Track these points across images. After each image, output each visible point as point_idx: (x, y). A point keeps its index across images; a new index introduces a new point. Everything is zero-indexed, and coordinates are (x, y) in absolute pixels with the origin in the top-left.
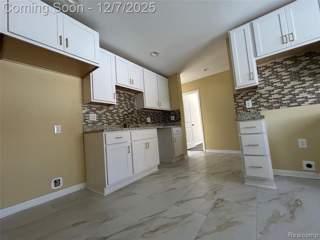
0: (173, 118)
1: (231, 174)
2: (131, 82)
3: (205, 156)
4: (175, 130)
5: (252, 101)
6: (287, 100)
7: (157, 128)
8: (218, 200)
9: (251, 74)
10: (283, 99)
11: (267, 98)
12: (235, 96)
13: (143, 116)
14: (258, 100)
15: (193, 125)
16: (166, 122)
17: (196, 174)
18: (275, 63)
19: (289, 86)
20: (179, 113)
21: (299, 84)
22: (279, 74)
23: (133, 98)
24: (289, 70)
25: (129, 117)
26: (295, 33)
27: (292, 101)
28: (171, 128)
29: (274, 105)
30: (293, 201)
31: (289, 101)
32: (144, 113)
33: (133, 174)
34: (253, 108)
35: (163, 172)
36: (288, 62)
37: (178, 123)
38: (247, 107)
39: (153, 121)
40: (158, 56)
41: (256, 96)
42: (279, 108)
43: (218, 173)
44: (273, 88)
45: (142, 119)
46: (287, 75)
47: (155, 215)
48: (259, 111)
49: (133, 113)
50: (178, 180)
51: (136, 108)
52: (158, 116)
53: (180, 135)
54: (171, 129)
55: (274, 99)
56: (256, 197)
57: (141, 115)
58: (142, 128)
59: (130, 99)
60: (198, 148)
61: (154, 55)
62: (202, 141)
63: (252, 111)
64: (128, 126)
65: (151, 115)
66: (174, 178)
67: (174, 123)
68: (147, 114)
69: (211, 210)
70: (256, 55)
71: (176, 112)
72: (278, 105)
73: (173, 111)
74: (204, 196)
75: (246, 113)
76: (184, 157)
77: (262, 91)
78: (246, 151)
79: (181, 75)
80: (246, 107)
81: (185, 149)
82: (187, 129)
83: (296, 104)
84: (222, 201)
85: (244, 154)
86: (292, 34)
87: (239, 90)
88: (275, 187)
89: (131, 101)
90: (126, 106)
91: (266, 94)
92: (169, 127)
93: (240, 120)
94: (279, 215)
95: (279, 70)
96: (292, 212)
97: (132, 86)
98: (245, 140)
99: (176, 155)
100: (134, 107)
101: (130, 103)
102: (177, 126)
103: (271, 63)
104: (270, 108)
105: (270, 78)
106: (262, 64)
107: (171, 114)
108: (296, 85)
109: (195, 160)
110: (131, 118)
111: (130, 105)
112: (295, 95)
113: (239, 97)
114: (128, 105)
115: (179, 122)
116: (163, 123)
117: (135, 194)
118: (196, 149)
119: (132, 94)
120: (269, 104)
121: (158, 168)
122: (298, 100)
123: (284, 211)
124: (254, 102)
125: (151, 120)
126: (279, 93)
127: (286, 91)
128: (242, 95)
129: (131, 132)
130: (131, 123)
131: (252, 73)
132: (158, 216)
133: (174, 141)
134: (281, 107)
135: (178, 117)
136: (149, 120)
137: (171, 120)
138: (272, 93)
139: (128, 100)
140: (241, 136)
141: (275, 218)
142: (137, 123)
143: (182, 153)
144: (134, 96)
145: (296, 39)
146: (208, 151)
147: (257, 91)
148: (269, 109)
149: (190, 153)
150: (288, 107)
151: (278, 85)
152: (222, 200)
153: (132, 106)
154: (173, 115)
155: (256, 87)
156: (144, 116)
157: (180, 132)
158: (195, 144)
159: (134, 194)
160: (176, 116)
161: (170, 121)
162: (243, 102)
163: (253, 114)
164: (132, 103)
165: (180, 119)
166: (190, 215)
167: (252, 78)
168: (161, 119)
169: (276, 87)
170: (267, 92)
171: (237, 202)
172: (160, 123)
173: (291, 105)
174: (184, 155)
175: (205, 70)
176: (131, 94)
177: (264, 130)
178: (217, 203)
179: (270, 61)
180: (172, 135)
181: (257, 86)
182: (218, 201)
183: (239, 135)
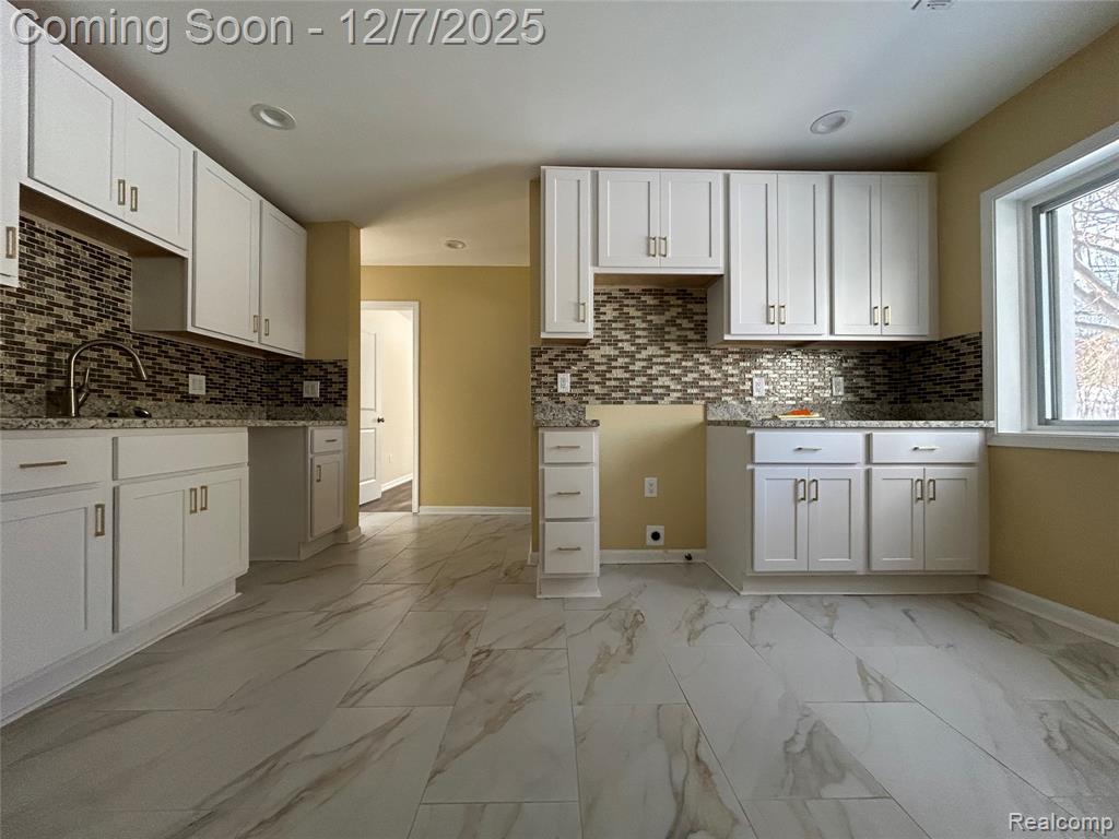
0: (312, 389)
1: (502, 575)
2: (128, 194)
3: (416, 526)
4: (323, 436)
5: (573, 375)
6: (638, 387)
7: (250, 429)
8: (478, 654)
9: (582, 307)
10: (631, 383)
11: (602, 374)
12: (536, 353)
13: (165, 363)
14: (585, 375)
15: (379, 421)
16: (278, 402)
17: (398, 590)
18: (628, 294)
19: (644, 354)
20: (344, 373)
21: (661, 356)
22: (632, 322)
23: (115, 272)
24: (649, 318)
25: (86, 359)
26: (669, 239)
27: (646, 389)
28: (305, 427)
29: (614, 395)
30: (631, 618)
31: (639, 391)
32: (172, 351)
33: (115, 628)
34: (570, 395)
35: (263, 603)
36: (650, 300)
37: (332, 409)
38: (560, 390)
39: (215, 393)
40: (284, 131)
41: (582, 365)
42: (622, 403)
43: (468, 577)
44: (617, 353)
45: (159, 378)
46: (644, 329)
47: (268, 766)
48: (583, 405)
49: (108, 346)
50: (333, 621)
51: (129, 320)
52: (242, 372)
53: (339, 457)
54: (305, 433)
55: (615, 379)
56: (564, 625)
57: (160, 360)
58: (182, 422)
59: (96, 274)
60: (393, 499)
61: (269, 120)
62: (411, 475)
63: (569, 401)
64: (78, 406)
65: (215, 363)
66: (320, 617)
67: (317, 409)
68: (192, 357)
69: (463, 686)
70: (596, 263)
71: (331, 369)
72: (621, 395)
73: (318, 364)
74: (435, 652)
75: (554, 406)
76: (346, 537)
77: (594, 355)
78: (552, 508)
79: (362, 231)
80: (556, 390)
81: (351, 505)
82: (365, 433)
83: (651, 399)
84: (488, 656)
85: (547, 516)
86: (665, 239)
87: (546, 341)
88: (598, 594)
89: (107, 286)
90: (70, 303)
91: (603, 364)
92: (301, 423)
93: (548, 426)
94: (609, 653)
95: (632, 312)
96: (630, 640)
97: (130, 217)
98: (553, 480)
99: (316, 533)
100: (120, 315)
101: (95, 293)
102: (332, 422)
103: (620, 290)
104: (604, 399)
105: (614, 325)
106: (604, 287)
107: (305, 373)
108: (654, 356)
109: (383, 543)
110: (94, 365)
111: (95, 304)
112: (652, 378)
113: (545, 358)
114: (83, 300)
115: (336, 405)
116: (265, 402)
117: (140, 714)
118: (383, 507)
119: (115, 252)
120: (605, 391)
121: (237, 592)
122: (655, 391)
123: (616, 641)
124: (575, 379)
125: (210, 385)
126: (625, 368)
127: (638, 366)
128: (551, 354)
129: (115, 440)
130: (95, 391)
131: (584, 304)
132: (282, 763)
133: (316, 477)
134: (625, 401)
135: (335, 388)
136: (197, 384)
137: (305, 395)
138: (614, 364)
139: (87, 275)
140: (543, 470)
141: (604, 661)
142: (129, 392)
143: (337, 522)
144: (125, 263)
145: (669, 255)
146: (426, 510)
147: (585, 352)
148: (602, 403)
149: (368, 522)
150: (638, 403)
151: (627, 347)
152: (489, 652)
153: (111, 308)
154: (316, 378)
155: (585, 342)
156: (175, 367)
157: (339, 445)
158: (380, 487)
159: (134, 718)
160: (326, 384)
161: (299, 400)
162: (551, 375)
163: (569, 410)
164: (108, 291)
165: (345, 397)
166: (404, 718)
167: (582, 318)
168: (255, 387)
169: (623, 353)
170: (604, 360)
171: (525, 648)
172: (249, 401)
173: (643, 398)
174: (347, 530)
175: (450, 245)
176: (106, 248)
177: (595, 458)
178: (476, 662)
179: (620, 284)
180: (310, 456)
181: (589, 340)
182: (477, 658)
183: (540, 467)
